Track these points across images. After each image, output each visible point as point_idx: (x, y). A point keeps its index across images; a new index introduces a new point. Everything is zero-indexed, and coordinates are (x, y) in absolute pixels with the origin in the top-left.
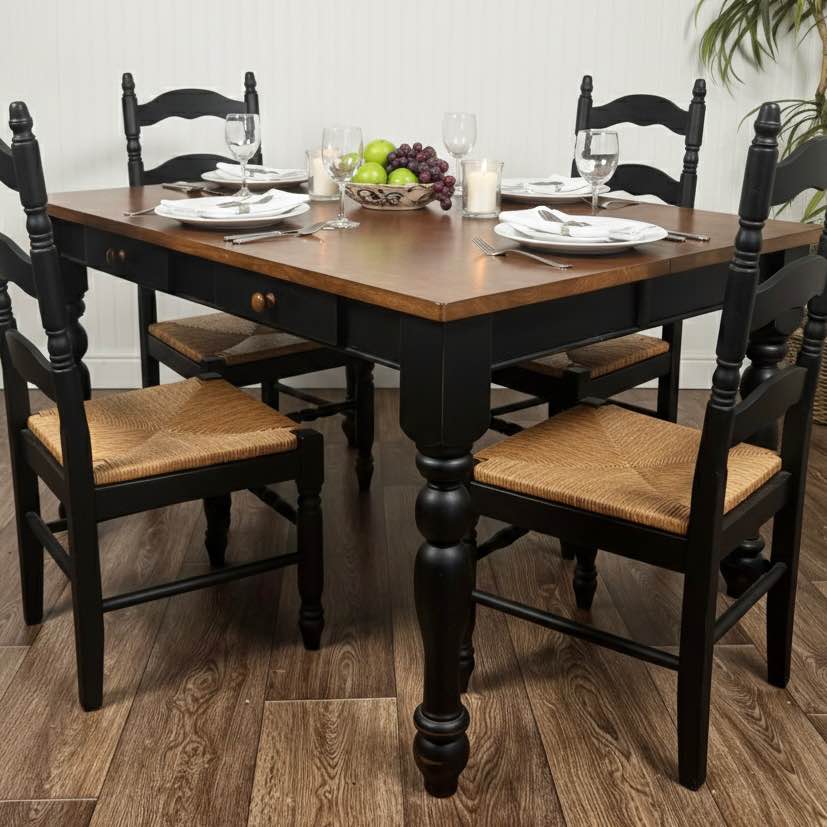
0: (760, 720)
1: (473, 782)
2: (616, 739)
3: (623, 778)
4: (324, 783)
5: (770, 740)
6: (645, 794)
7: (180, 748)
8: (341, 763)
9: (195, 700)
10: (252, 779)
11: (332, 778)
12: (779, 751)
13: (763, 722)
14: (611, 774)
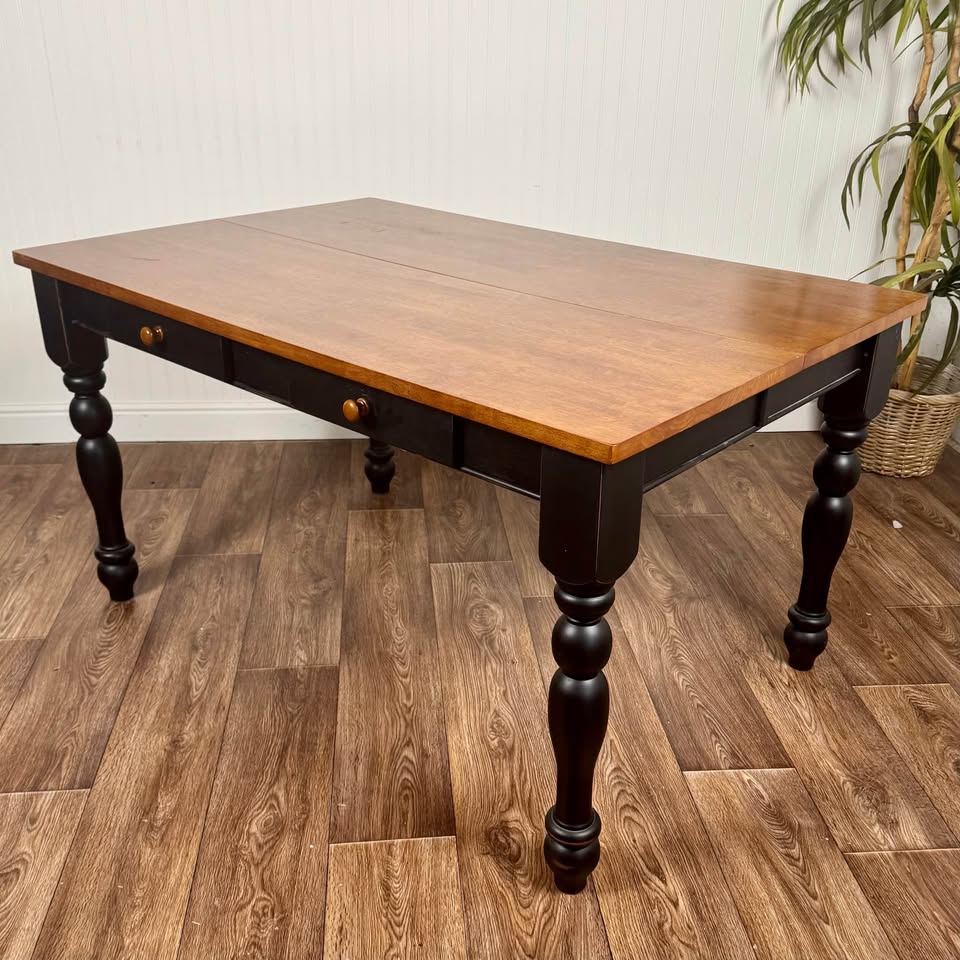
0: (798, 860)
1: (531, 936)
2: (665, 882)
3: (671, 929)
4: (391, 946)
5: (806, 885)
6: (693, 949)
7: (250, 907)
8: (407, 921)
9: (260, 847)
10: (322, 942)
11: (399, 938)
12: (815, 898)
13: (801, 863)
14: (661, 925)
